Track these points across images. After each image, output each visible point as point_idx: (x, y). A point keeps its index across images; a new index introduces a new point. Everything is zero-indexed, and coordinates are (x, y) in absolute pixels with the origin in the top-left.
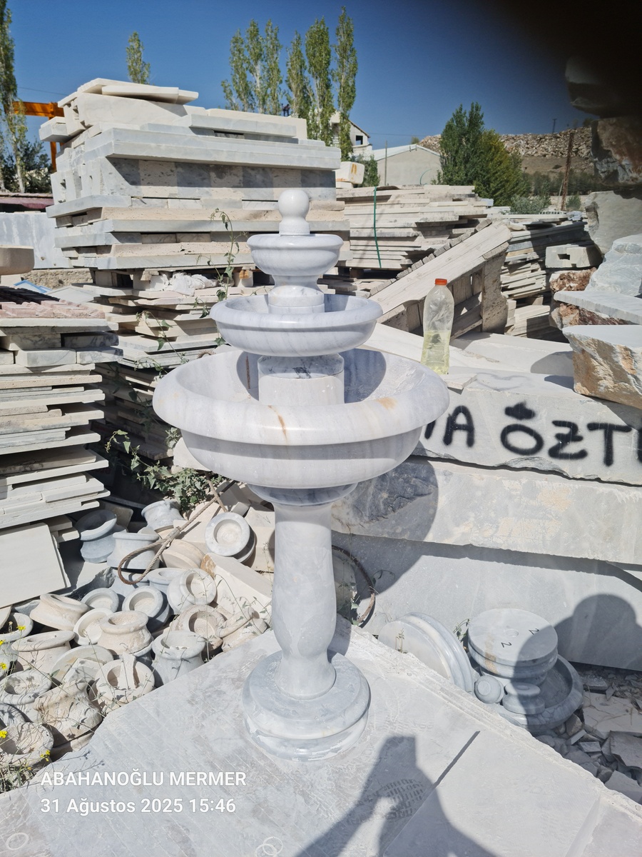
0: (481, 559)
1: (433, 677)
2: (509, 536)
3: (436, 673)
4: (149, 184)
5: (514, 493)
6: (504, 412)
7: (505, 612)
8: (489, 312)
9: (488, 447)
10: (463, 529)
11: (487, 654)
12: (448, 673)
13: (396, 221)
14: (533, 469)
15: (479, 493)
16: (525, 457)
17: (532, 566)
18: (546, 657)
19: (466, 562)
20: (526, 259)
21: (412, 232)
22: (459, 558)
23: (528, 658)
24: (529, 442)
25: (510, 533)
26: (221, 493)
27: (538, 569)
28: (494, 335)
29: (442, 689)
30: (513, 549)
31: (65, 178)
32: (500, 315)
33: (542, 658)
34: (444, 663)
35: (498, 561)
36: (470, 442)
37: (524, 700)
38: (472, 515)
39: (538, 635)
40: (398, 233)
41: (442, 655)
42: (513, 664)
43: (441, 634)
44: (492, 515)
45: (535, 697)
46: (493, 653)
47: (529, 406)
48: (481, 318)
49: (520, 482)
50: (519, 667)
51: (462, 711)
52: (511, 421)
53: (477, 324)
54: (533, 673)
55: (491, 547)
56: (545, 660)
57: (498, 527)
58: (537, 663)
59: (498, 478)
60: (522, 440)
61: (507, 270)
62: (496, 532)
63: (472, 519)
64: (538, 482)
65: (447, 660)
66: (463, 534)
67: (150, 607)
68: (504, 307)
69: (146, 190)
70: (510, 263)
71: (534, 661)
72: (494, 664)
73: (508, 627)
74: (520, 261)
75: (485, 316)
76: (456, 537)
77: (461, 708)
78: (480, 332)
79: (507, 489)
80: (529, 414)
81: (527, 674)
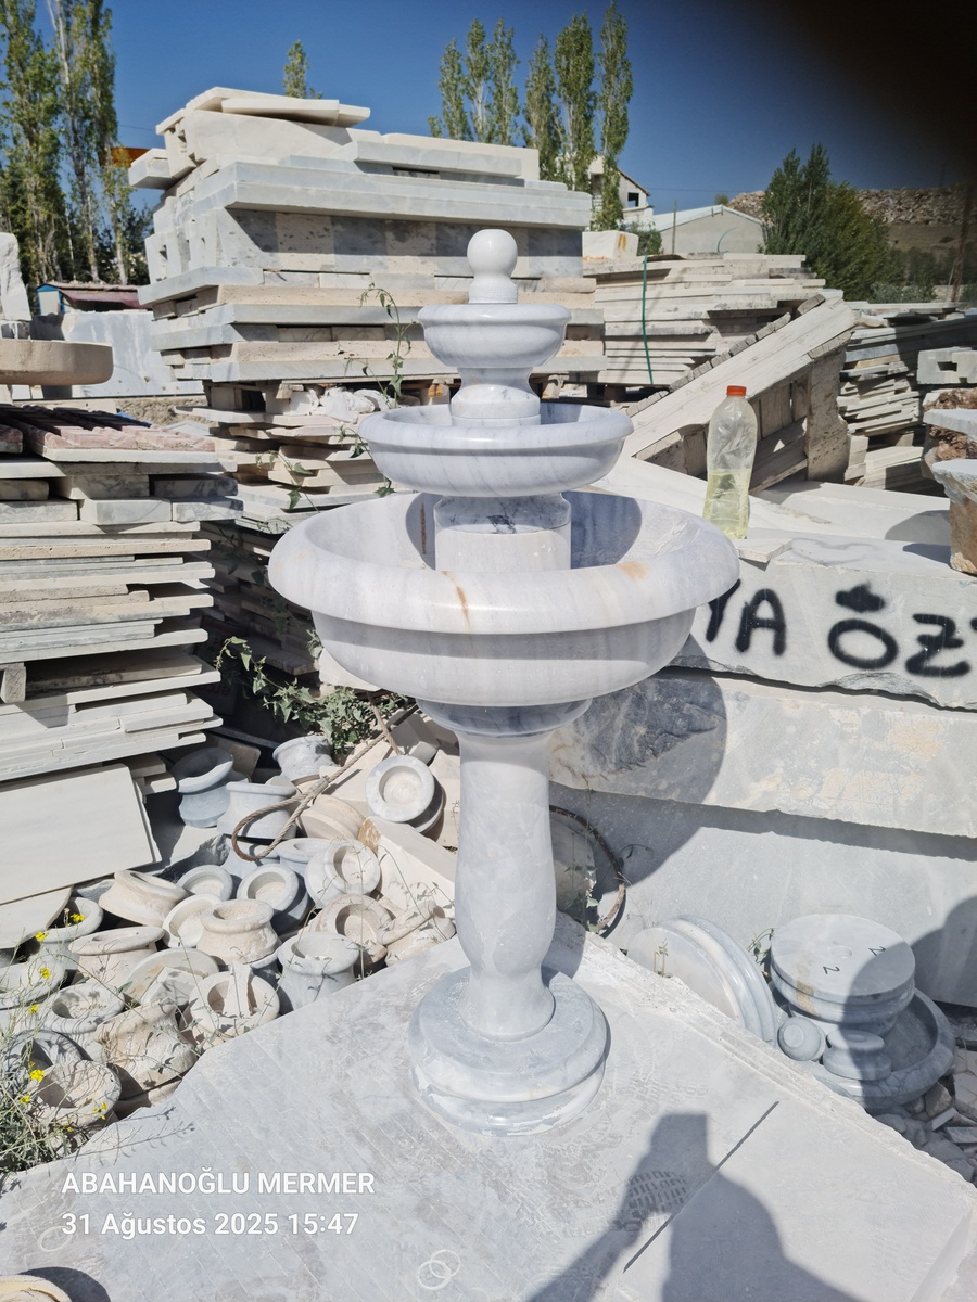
0: (795, 835)
1: (711, 1015)
2: (840, 797)
3: (715, 1009)
4: (291, 250)
5: (848, 730)
6: (833, 599)
7: (832, 919)
8: (818, 447)
9: (808, 656)
10: (765, 785)
11: (799, 984)
12: (735, 1009)
13: (676, 309)
14: (881, 693)
15: (791, 730)
16: (868, 672)
17: (876, 848)
18: (895, 991)
19: (770, 838)
20: (886, 372)
21: (701, 327)
22: (759, 832)
23: (865, 991)
24: (875, 649)
25: (841, 794)
26: (392, 726)
27: (887, 852)
28: (826, 486)
29: (724, 1035)
30: (845, 820)
31: (166, 242)
32: (836, 453)
33: (889, 993)
34: (729, 994)
35: (823, 839)
36: (779, 647)
37: (858, 1057)
38: (780, 763)
39: (884, 956)
40: (680, 328)
41: (725, 982)
42: (843, 1001)
43: (726, 950)
44: (813, 764)
45: (875, 1053)
46: (809, 981)
47: (875, 590)
48: (806, 457)
49: (858, 712)
50: (851, 1005)
51: (755, 1070)
52: (846, 614)
53: (799, 467)
54: (874, 1016)
55: (810, 815)
56: (894, 995)
57: (821, 783)
58: (881, 999)
59: (823, 706)
60: (863, 646)
61: (856, 390)
62: (818, 791)
63: (780, 770)
64: (888, 713)
65: (735, 989)
66: (765, 793)
67: (278, 896)
68: (844, 439)
69: (286, 259)
70: (861, 379)
71: (875, 996)
72: (811, 999)
73: (835, 943)
74: (877, 376)
75: (812, 454)
76: (753, 798)
77: (753, 1065)
78: (803, 480)
79: (836, 723)
80: (876, 604)
81: (864, 1016)
